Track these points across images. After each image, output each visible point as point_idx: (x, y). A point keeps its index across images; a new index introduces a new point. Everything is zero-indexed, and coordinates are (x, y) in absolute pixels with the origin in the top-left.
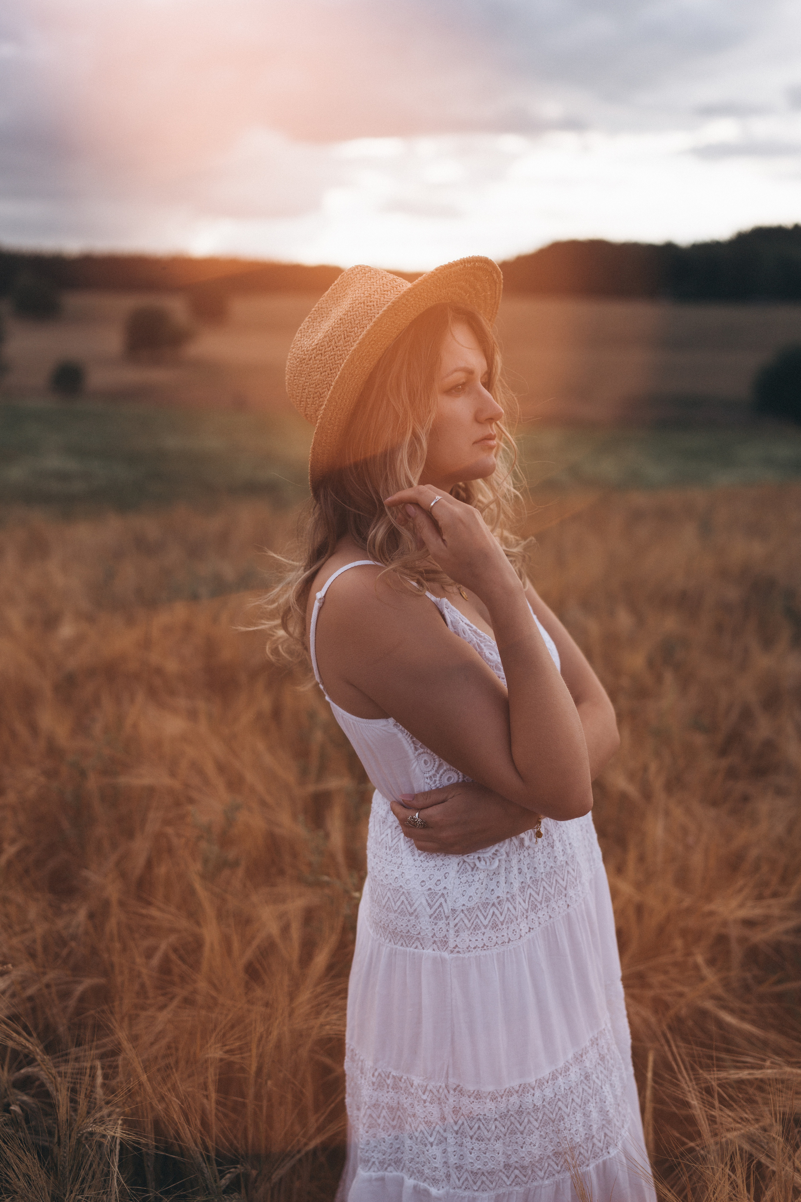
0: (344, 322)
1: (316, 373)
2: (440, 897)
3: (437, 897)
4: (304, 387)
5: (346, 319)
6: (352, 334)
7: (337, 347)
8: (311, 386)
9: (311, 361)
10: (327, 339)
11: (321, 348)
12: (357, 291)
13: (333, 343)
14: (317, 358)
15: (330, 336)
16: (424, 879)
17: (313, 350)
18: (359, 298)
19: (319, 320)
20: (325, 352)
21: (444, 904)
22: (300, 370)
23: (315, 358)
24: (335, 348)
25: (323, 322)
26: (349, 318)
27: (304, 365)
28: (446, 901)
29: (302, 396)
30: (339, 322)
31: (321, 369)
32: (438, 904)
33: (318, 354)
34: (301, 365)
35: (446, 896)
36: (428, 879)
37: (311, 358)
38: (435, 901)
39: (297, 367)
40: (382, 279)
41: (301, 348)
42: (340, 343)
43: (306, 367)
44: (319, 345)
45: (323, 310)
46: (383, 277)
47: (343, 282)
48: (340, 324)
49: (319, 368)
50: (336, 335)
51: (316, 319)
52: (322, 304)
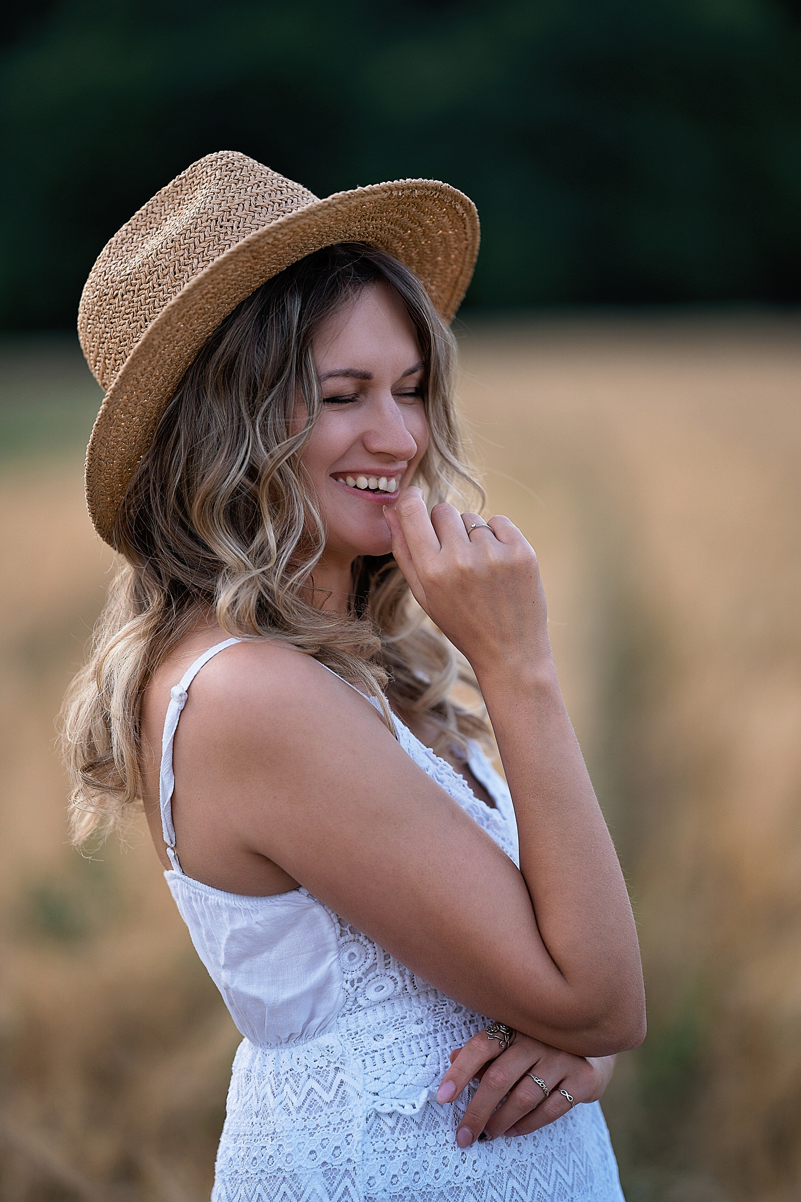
0: (178, 246)
1: (122, 322)
2: (343, 1177)
3: (338, 1178)
4: (102, 340)
5: (182, 243)
6: (188, 268)
7: (160, 285)
8: (113, 340)
9: (116, 300)
10: (147, 269)
12: (210, 198)
13: (155, 276)
14: (125, 297)
15: (151, 265)
16: (314, 1148)
17: (121, 282)
18: (210, 212)
20: (139, 290)
21: (351, 1189)
22: (97, 311)
23: (123, 296)
26: (186, 241)
27: (104, 304)
28: (353, 1183)
29: (99, 353)
30: (170, 245)
31: (130, 316)
32: (341, 1189)
33: (129, 291)
35: (353, 1174)
36: (320, 1147)
37: (117, 295)
38: (335, 1184)
39: (94, 305)
40: (259, 186)
41: (105, 275)
42: (165, 280)
43: (108, 307)
44: (132, 276)
45: (153, 215)
46: (260, 182)
47: (193, 177)
48: (171, 248)
49: (127, 314)
50: (161, 264)
51: (140, 230)
52: (154, 206)
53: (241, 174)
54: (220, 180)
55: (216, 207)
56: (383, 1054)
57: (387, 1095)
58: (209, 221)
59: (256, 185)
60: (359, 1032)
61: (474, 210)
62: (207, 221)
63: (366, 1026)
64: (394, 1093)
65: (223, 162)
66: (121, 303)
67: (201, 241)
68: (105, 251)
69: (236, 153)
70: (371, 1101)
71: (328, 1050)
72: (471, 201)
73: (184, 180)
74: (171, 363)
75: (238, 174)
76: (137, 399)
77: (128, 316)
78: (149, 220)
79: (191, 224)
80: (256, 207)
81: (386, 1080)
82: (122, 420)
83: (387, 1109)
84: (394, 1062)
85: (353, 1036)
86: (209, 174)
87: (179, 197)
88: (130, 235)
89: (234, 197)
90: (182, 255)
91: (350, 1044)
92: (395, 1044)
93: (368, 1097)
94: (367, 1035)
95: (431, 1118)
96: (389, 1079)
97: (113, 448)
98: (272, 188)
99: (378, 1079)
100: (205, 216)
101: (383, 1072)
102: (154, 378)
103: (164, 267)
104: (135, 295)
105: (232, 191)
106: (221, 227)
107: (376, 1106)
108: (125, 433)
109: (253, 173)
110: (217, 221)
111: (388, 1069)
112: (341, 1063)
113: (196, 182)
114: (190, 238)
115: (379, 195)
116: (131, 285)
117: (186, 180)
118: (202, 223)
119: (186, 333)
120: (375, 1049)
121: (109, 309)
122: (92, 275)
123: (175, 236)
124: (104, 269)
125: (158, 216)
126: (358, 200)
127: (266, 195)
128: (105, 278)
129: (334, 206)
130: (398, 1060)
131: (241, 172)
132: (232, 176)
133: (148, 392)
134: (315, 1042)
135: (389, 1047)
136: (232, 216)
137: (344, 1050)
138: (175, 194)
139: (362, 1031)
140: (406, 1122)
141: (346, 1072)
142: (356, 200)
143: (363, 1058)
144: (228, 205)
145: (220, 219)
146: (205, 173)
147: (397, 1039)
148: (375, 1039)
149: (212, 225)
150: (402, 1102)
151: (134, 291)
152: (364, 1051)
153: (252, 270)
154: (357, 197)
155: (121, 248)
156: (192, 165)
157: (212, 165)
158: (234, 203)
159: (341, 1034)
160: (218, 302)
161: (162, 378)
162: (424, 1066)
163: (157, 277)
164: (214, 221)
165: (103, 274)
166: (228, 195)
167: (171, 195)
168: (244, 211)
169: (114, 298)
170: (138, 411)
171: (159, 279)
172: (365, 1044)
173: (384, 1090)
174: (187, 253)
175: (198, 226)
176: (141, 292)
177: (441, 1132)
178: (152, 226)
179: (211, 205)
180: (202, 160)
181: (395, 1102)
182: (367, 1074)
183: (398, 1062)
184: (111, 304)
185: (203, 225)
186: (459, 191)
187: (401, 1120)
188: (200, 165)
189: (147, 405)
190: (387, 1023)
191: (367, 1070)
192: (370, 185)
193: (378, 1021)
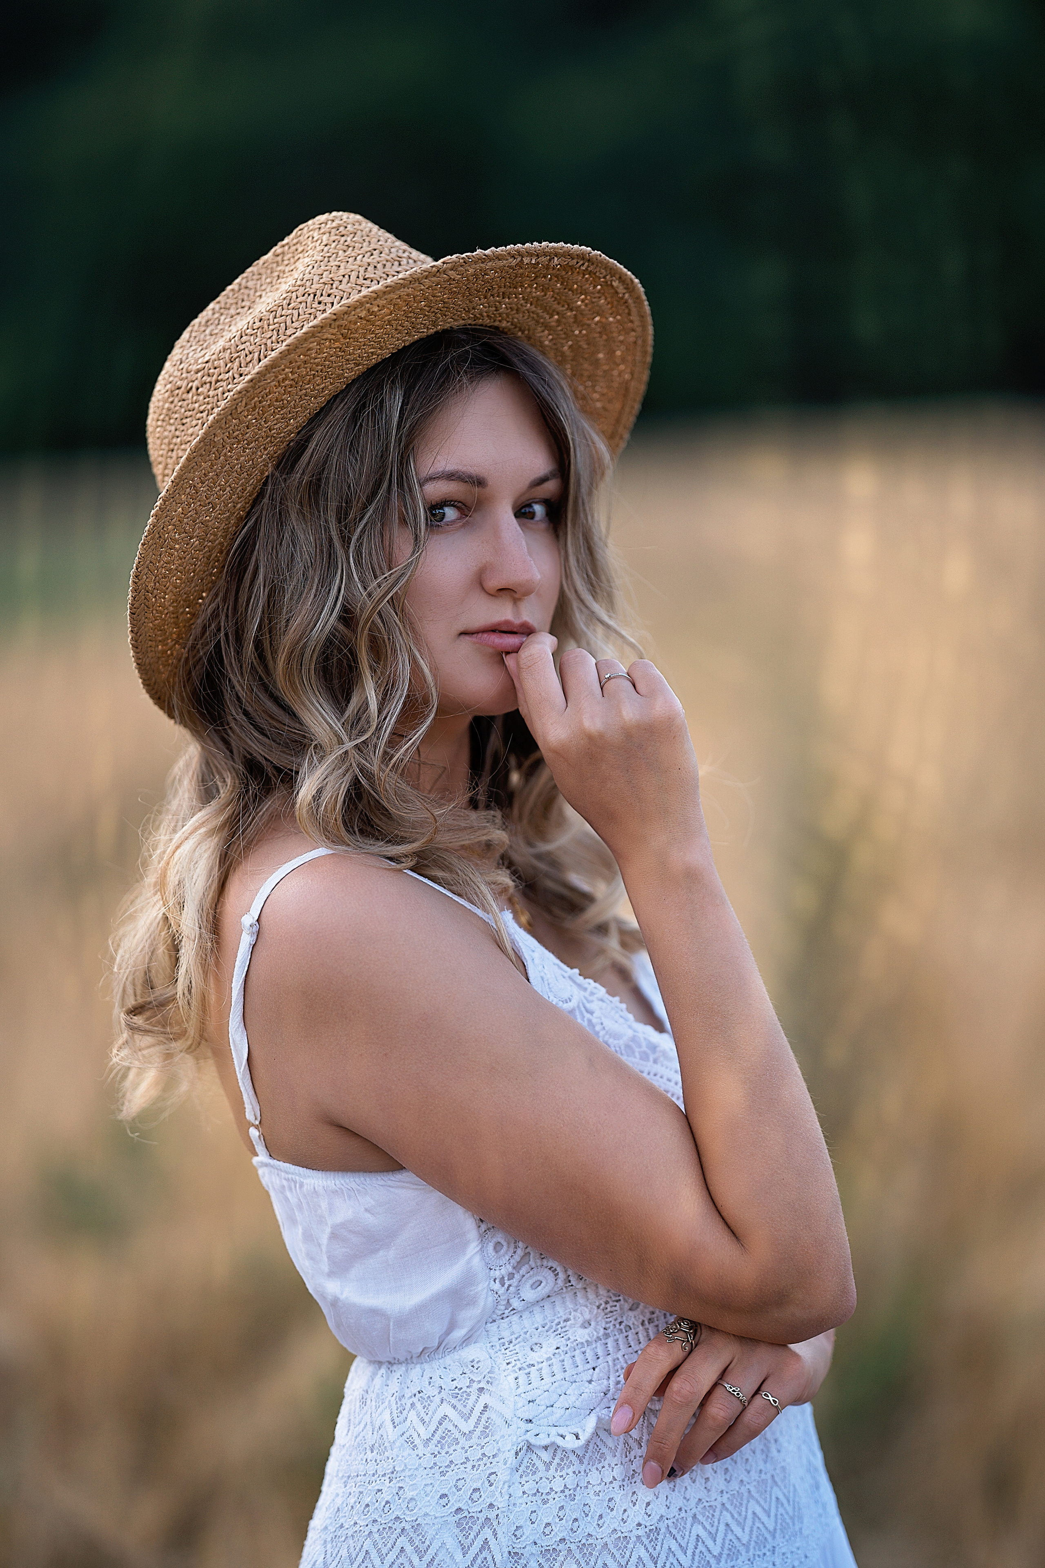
0: (266, 326)
2: (482, 1527)
3: (476, 1528)
5: (271, 322)
7: (241, 375)
9: (190, 395)
10: (227, 355)
11: (212, 371)
13: (237, 363)
14: (200, 390)
15: (233, 350)
16: (445, 1491)
17: (198, 371)
18: (308, 284)
19: (232, 311)
20: (217, 381)
21: (492, 1542)
22: (169, 409)
23: (198, 389)
24: (236, 376)
25: (238, 317)
26: (276, 320)
27: (176, 400)
28: (495, 1534)
30: (258, 324)
32: (478, 1543)
33: (205, 383)
34: (171, 399)
35: (495, 1523)
36: (454, 1489)
37: (191, 388)
38: (472, 1536)
39: (165, 401)
40: (372, 255)
41: (181, 363)
42: (247, 369)
43: (180, 404)
44: (210, 364)
45: (247, 291)
46: (375, 250)
47: (297, 243)
48: (258, 329)
49: (202, 412)
50: (244, 349)
51: (229, 309)
52: (250, 278)
53: (354, 239)
54: (326, 245)
55: (316, 278)
56: (541, 1369)
57: (544, 1422)
58: (306, 295)
59: (369, 254)
60: (513, 1341)
61: (639, 289)
62: (303, 296)
63: (522, 1333)
64: (553, 1420)
65: (334, 224)
66: (195, 398)
67: (294, 320)
68: (185, 335)
69: (352, 215)
70: (523, 1430)
71: (473, 1366)
72: (633, 277)
73: (286, 248)
74: (241, 470)
75: (349, 239)
76: (196, 514)
77: (201, 415)
78: (241, 297)
79: (284, 299)
80: (365, 279)
81: (542, 1403)
82: (176, 541)
83: (543, 1440)
84: (553, 1379)
85: (507, 1346)
86: (315, 239)
87: (279, 268)
88: (217, 315)
89: (339, 266)
90: (270, 338)
91: (501, 1356)
92: (557, 1356)
93: (519, 1426)
94: (522, 1344)
95: (596, 1450)
96: (546, 1401)
97: (165, 577)
98: (389, 258)
99: (533, 1401)
100: (301, 289)
101: (539, 1392)
102: (219, 488)
103: (248, 353)
104: (212, 389)
105: (339, 259)
106: (320, 303)
107: (530, 1437)
108: (181, 559)
109: (367, 239)
110: (315, 295)
111: (545, 1388)
112: (488, 1382)
113: (300, 249)
114: (281, 316)
115: (504, 262)
116: (209, 376)
117: (289, 248)
118: (297, 298)
119: (260, 432)
120: (531, 1363)
121: (181, 406)
122: (167, 365)
123: (265, 313)
124: (180, 357)
125: (252, 292)
126: (477, 266)
127: (379, 266)
128: (181, 367)
129: (444, 272)
130: (560, 1375)
131: (354, 237)
132: (342, 242)
133: (211, 506)
134: (456, 1355)
135: (549, 1359)
136: (334, 289)
137: (494, 1365)
138: (275, 265)
139: (516, 1339)
140: (565, 1456)
141: (492, 1393)
142: (474, 266)
143: (516, 1375)
144: (331, 276)
145: (318, 294)
146: (310, 238)
147: (558, 1348)
148: (532, 1349)
149: (308, 301)
150: (561, 1431)
151: (211, 383)
152: (519, 1365)
153: (343, 354)
154: (476, 263)
155: (204, 331)
156: (298, 229)
157: (320, 228)
158: (338, 274)
159: (491, 1344)
160: (300, 393)
161: (228, 489)
162: (590, 1382)
163: (239, 365)
164: (312, 295)
165: (179, 363)
166: (332, 264)
167: (270, 267)
168: (349, 284)
169: (188, 392)
170: (198, 531)
171: (241, 367)
172: (520, 1356)
173: (541, 1416)
174: (276, 335)
175: (292, 301)
176: (218, 384)
177: (607, 1467)
178: (244, 304)
179: (311, 275)
180: (310, 222)
181: (553, 1431)
182: (519, 1395)
183: (559, 1378)
184: (184, 400)
185: (299, 300)
186: (616, 262)
187: (559, 1452)
188: (306, 228)
189: (210, 524)
190: (546, 1328)
191: (520, 1391)
192: (493, 248)
193: (536, 1326)
